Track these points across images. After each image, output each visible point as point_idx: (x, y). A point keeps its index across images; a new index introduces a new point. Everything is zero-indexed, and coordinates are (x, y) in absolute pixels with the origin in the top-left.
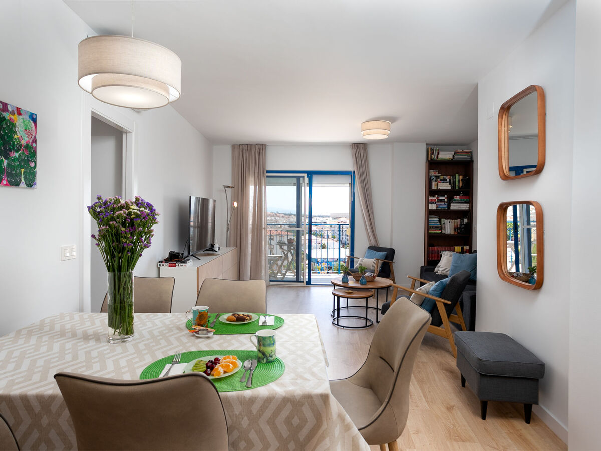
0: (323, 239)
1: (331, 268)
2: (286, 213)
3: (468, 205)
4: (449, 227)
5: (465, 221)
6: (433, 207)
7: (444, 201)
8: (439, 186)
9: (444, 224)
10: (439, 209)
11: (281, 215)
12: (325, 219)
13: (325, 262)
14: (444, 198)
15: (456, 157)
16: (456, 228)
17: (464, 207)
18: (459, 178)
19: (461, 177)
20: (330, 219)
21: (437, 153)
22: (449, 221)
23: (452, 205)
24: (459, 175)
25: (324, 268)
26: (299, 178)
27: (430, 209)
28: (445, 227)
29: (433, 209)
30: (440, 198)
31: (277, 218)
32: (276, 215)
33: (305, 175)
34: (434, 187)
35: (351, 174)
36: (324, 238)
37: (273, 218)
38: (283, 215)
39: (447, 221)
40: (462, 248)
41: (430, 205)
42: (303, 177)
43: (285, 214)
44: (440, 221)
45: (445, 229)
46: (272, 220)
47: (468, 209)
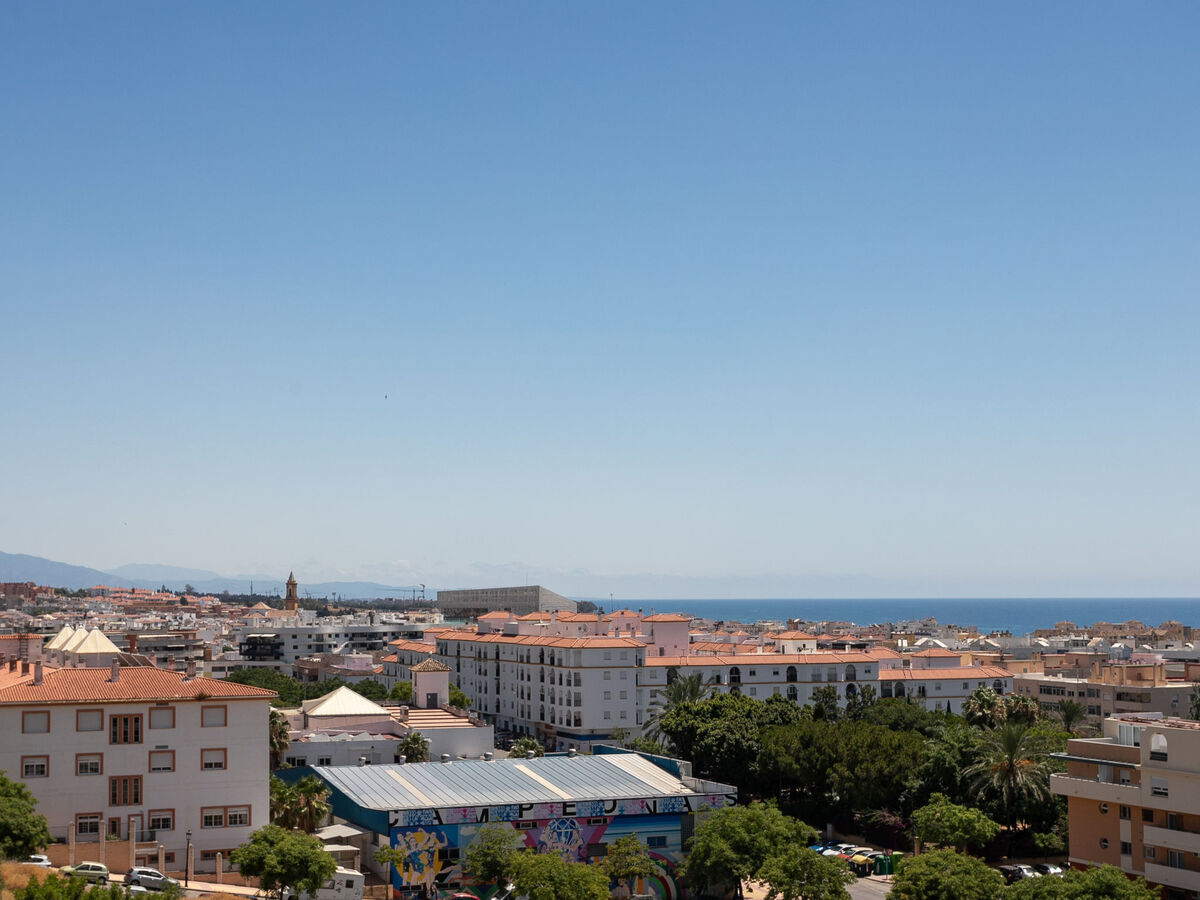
0: (412, 713)
1: (455, 854)
2: (231, 593)
11: (209, 602)
12: (413, 616)
13: (429, 828)
20: (439, 618)
25: (424, 859)
31: (186, 616)
32: (184, 602)
36: (413, 706)
37: (169, 617)
38: (217, 602)
43: (226, 598)
46: (166, 627)
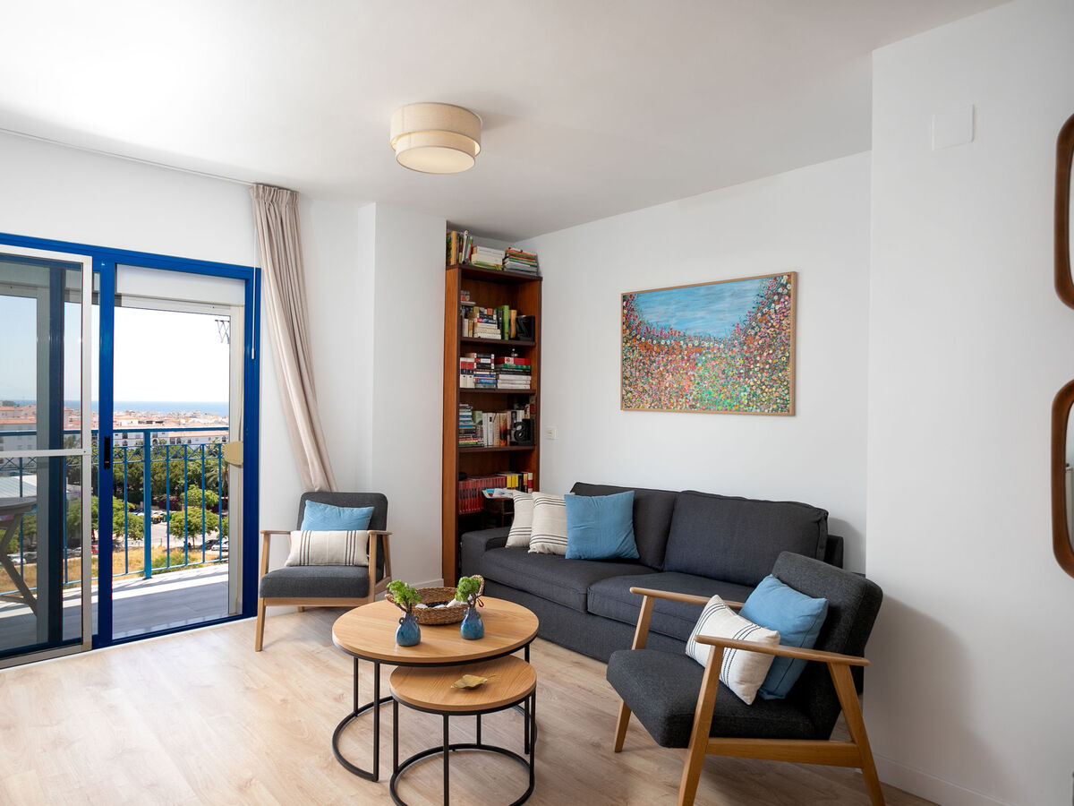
3: (530, 377)
4: (490, 429)
5: (521, 415)
6: (467, 382)
7: (490, 368)
8: (477, 329)
9: (481, 423)
10: (481, 386)
14: (488, 361)
15: (509, 263)
16: (504, 434)
17: (521, 383)
18: (510, 314)
19: (514, 313)
21: (469, 250)
22: (491, 415)
23: (501, 376)
24: (511, 309)
26: (59, 270)
27: (461, 386)
28: (482, 431)
29: (468, 387)
30: (483, 361)
33: (87, 261)
34: (466, 333)
35: (248, 277)
39: (486, 417)
40: (521, 478)
41: (461, 376)
42: (78, 267)
44: (473, 417)
45: (482, 437)
47: (528, 387)
